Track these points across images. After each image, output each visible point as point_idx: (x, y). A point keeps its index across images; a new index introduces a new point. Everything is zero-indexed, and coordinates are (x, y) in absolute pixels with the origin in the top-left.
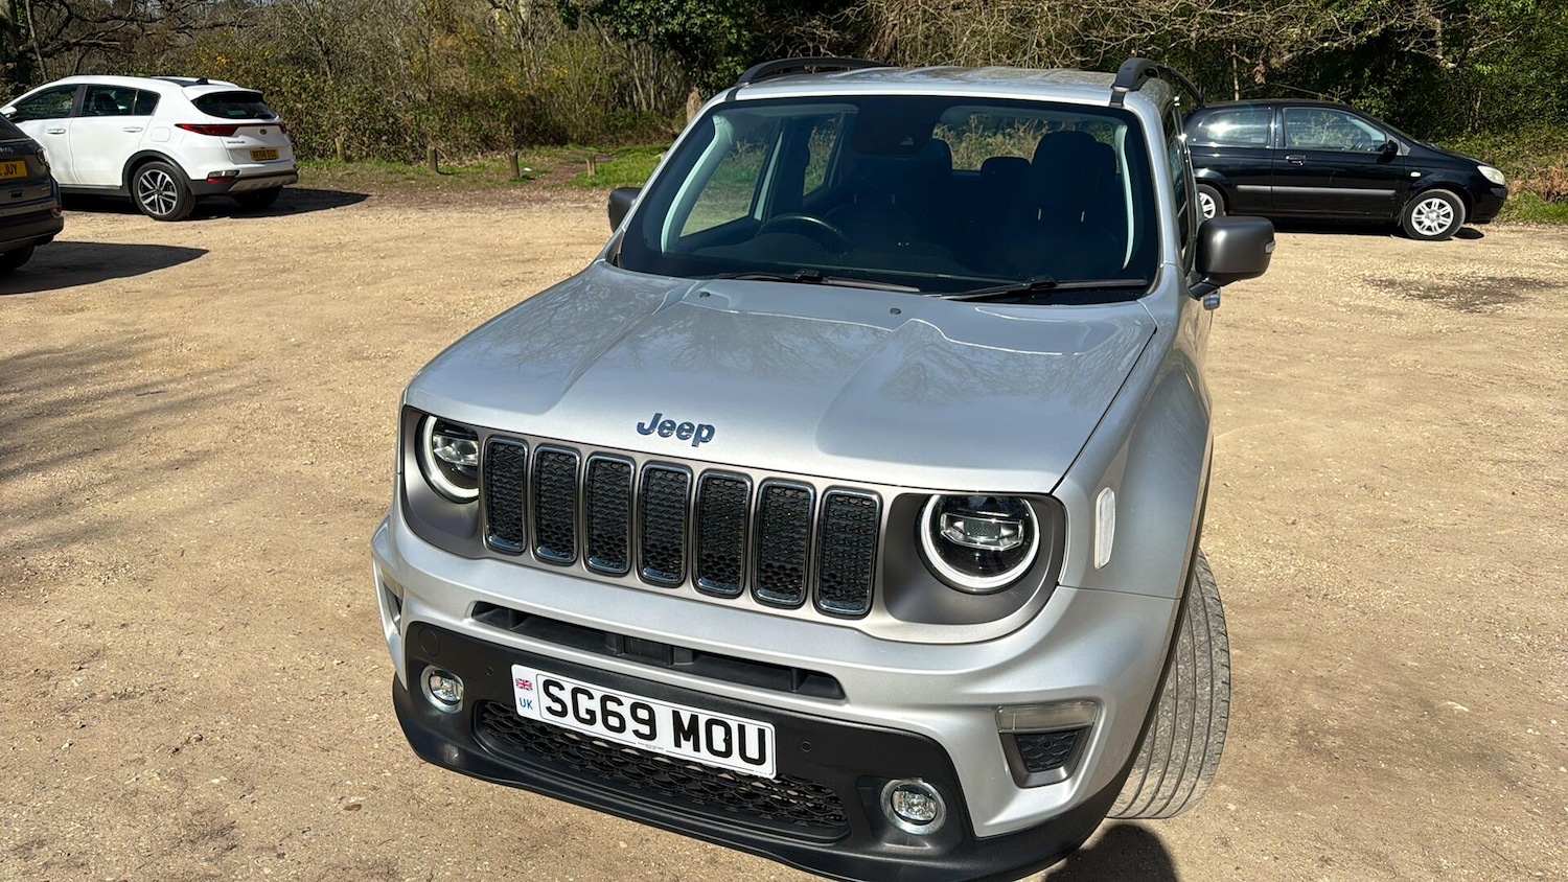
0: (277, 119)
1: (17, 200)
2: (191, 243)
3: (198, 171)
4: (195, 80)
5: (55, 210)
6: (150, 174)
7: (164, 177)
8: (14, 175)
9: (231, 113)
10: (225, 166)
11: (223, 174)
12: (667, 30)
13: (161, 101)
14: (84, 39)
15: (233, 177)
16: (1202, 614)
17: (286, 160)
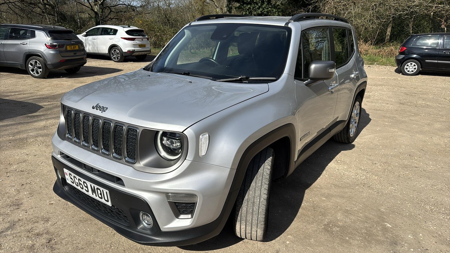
0: (147, 37)
1: (75, 55)
2: (120, 68)
3: (125, 50)
4: (127, 26)
5: (85, 58)
6: (114, 50)
7: (117, 51)
8: (75, 49)
9: (134, 35)
10: (131, 49)
11: (131, 51)
12: (257, 13)
13: (118, 31)
14: (114, 17)
15: (133, 52)
16: (261, 177)
17: (148, 47)
